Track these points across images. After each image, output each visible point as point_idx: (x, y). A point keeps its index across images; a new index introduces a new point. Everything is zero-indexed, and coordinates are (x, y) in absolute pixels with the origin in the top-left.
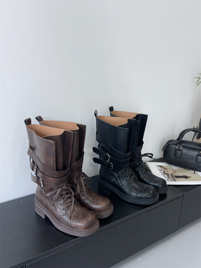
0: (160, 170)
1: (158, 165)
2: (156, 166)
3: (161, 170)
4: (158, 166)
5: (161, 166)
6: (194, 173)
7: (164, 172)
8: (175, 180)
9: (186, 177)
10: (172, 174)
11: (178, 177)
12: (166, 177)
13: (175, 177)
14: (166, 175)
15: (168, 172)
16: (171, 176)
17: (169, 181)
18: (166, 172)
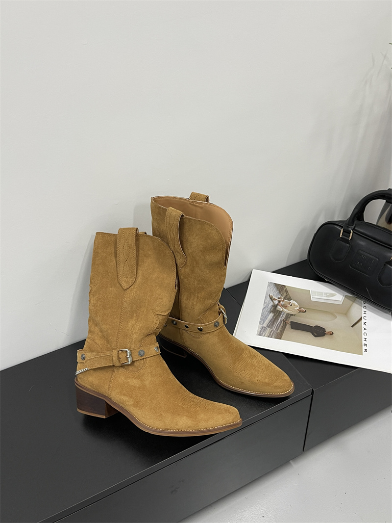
0: (271, 298)
1: (276, 284)
2: (269, 286)
3: (274, 297)
4: (272, 286)
5: (281, 288)
6: (352, 326)
7: (275, 306)
8: (282, 335)
9: (318, 332)
10: (292, 315)
11: (297, 326)
12: (263, 323)
13: (288, 326)
14: (271, 315)
15: (285, 307)
16: (281, 321)
17: (260, 335)
18: (279, 308)
